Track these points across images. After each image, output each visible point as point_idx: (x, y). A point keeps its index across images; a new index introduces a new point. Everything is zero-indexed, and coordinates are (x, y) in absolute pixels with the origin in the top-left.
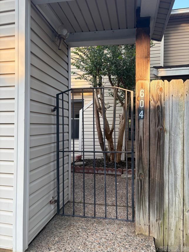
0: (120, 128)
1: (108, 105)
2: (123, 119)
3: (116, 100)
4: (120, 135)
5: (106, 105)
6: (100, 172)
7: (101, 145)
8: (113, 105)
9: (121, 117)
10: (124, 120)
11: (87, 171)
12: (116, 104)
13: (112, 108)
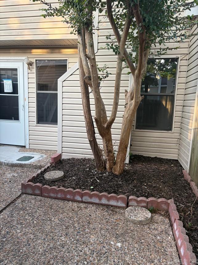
0: (126, 116)
1: (105, 71)
2: (132, 99)
3: (122, 60)
4: (125, 128)
5: (100, 71)
6: (86, 199)
7: (90, 144)
8: (115, 71)
9: (129, 94)
10: (133, 101)
11: (63, 196)
12: (120, 69)
13: (113, 77)
